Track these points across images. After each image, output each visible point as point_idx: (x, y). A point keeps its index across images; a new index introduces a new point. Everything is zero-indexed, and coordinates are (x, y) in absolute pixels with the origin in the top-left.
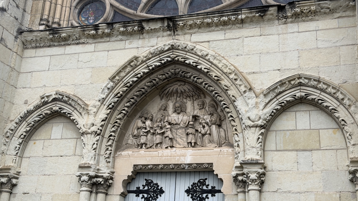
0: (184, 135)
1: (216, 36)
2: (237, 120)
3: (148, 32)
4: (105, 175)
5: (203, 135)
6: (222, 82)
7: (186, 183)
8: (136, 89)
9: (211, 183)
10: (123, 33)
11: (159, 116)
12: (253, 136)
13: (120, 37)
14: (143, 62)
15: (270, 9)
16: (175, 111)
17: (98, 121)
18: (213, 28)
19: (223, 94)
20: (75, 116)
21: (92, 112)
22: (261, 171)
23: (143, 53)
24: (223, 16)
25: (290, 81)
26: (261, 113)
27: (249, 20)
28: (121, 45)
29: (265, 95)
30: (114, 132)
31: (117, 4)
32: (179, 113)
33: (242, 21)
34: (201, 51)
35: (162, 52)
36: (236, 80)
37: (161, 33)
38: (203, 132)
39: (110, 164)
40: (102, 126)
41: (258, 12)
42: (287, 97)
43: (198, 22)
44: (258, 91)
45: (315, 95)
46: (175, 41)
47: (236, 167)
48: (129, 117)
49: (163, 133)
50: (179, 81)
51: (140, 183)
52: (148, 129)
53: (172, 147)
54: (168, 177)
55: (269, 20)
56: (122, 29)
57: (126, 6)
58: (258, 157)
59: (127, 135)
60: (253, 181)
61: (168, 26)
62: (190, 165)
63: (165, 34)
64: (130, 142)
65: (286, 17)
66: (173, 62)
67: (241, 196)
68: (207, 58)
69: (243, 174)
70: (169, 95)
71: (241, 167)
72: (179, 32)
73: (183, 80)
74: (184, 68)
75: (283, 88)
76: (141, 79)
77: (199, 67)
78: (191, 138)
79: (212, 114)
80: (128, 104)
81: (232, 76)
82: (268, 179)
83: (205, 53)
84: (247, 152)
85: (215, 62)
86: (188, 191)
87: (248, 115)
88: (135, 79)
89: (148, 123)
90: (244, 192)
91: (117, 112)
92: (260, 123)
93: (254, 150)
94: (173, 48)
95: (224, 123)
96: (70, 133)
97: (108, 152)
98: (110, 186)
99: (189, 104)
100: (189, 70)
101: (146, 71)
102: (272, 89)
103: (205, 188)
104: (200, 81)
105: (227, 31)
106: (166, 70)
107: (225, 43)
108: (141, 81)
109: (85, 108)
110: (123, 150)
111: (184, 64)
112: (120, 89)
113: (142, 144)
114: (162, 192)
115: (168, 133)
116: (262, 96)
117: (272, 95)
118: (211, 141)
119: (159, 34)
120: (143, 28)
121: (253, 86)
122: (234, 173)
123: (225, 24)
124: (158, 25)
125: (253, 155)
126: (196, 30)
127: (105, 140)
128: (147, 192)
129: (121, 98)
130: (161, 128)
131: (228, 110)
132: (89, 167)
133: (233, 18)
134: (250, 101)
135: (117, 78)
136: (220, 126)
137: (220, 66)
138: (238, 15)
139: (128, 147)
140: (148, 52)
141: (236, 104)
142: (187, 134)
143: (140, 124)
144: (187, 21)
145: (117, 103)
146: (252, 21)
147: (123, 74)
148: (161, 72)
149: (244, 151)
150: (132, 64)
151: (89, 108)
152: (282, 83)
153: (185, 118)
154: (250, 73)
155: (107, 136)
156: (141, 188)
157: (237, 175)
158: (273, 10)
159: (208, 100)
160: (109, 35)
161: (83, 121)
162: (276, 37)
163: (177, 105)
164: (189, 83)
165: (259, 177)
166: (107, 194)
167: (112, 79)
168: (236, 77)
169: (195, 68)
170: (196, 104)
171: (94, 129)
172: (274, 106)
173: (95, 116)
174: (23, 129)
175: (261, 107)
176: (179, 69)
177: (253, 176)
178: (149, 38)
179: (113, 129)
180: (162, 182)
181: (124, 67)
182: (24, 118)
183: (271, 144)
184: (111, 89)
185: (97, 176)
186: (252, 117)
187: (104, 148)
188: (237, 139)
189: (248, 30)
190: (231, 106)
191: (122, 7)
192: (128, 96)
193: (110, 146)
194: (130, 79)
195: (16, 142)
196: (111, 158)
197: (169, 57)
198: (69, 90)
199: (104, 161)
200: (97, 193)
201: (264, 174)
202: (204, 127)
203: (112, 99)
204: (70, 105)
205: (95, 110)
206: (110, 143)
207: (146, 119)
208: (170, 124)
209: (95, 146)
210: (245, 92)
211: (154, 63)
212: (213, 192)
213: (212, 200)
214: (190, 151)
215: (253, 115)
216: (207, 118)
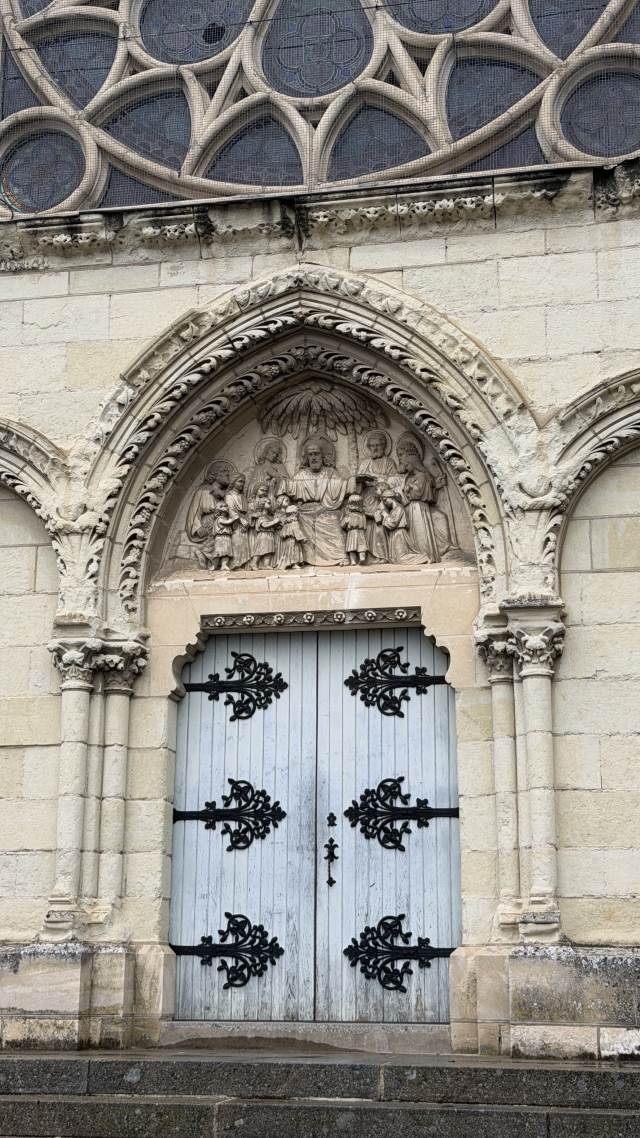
0: (337, 533)
1: (422, 253)
2: (485, 491)
3: (225, 240)
4: (129, 646)
5: (389, 531)
6: (443, 387)
7: (347, 661)
8: (197, 404)
9: (414, 659)
10: (151, 243)
11: (261, 479)
12: (531, 534)
13: (143, 253)
14: (215, 328)
15: (574, 178)
16: (306, 465)
17: (99, 501)
18: (412, 231)
19: (443, 419)
20: (29, 483)
21: (78, 473)
22: (556, 627)
23: (213, 301)
24: (440, 197)
25: (628, 385)
26: (552, 472)
27: (513, 208)
28: (146, 276)
29: (563, 424)
30: (141, 526)
31: (118, 149)
32: (316, 471)
33: (495, 212)
34: (382, 297)
35: (270, 299)
36: (482, 380)
37: (262, 244)
38: (389, 522)
39: (136, 616)
40: (109, 511)
41: (539, 188)
43: (371, 212)
44: (543, 412)
46: (306, 267)
47: (488, 618)
48: (179, 484)
49: (277, 527)
50: (314, 379)
51: (220, 664)
52: (235, 516)
53: (304, 564)
54: (296, 646)
55: (570, 209)
56: (149, 231)
58: (546, 591)
59: (173, 533)
60: (535, 653)
61: (285, 223)
62: (357, 613)
63: (275, 245)
64: (182, 551)
65: (616, 203)
66: (302, 328)
67: (500, 692)
68: (399, 318)
69: (507, 636)
70: (287, 420)
71: (502, 616)
72: (316, 241)
73: (328, 377)
74: (332, 346)
75: (612, 404)
76: (209, 377)
77: (376, 343)
78: (356, 540)
79: (409, 473)
80: (177, 448)
81: (471, 370)
82: (573, 646)
83: (393, 305)
84: (518, 577)
85: (422, 329)
86: (352, 683)
87: (518, 477)
88: (195, 378)
89: (233, 499)
90: (510, 682)
91: (145, 471)
92: (550, 498)
93: (537, 571)
94: (299, 287)
95: (442, 495)
96: (17, 531)
97: (129, 583)
98: (138, 675)
99: (343, 445)
100: (345, 349)
101: (226, 353)
102: (580, 408)
103: (397, 672)
104: (380, 380)
105: (453, 240)
106: (280, 349)
107: (447, 274)
108: (212, 381)
109: (57, 463)
110: (167, 575)
111: (331, 333)
112: (154, 406)
113: (220, 559)
114: (280, 685)
115: (293, 528)
116: (554, 424)
117: (581, 423)
118: (410, 548)
119: (256, 246)
120: (210, 228)
121: (530, 397)
122: (482, 634)
123: (446, 218)
124: (254, 221)
125: (532, 585)
126: (365, 234)
127: (119, 550)
128: (238, 687)
129: (158, 430)
130: (270, 513)
131: (459, 463)
132: (86, 626)
133: (469, 203)
134: (520, 440)
135: (144, 374)
136: (432, 504)
137: (436, 340)
138: (483, 194)
139: (180, 565)
140: (227, 298)
141: (483, 446)
142: (345, 530)
143: (209, 502)
144: (339, 208)
145: (147, 447)
146: (521, 212)
147: (159, 364)
148: (266, 356)
149: (508, 574)
150: (184, 333)
151: (71, 462)
152: (607, 390)
153: (336, 483)
154: (518, 363)
155: (122, 536)
156: (223, 677)
157: (491, 638)
158: (580, 183)
159: (396, 433)
160: (109, 248)
161: (55, 499)
162: (588, 259)
163: (313, 447)
164: (344, 385)
165: (551, 643)
166: (132, 696)
167: (129, 378)
168: (481, 374)
169: (364, 345)
171: (88, 519)
172: (586, 451)
173: (88, 484)
175: (553, 456)
176: (319, 347)
177: (535, 641)
178: (229, 256)
179: (140, 519)
180: (278, 661)
181: (163, 345)
183: (578, 555)
184: (127, 408)
185: (105, 650)
186: (530, 485)
187: (116, 571)
188: (487, 542)
189: (513, 237)
190: (467, 452)
191: (135, 156)
192: (176, 425)
193: (134, 565)
194: (181, 376)
196: (138, 600)
197: (289, 313)
199: (121, 609)
200: (106, 694)
201: (561, 634)
202: (389, 508)
203: (131, 436)
204: (13, 451)
205: (87, 466)
206: (131, 558)
207: (224, 487)
208: (293, 500)
209: (93, 568)
210: (508, 414)
211: (248, 329)
212: (421, 682)
213: (417, 705)
214: (356, 575)
215: (531, 477)
216: (397, 484)
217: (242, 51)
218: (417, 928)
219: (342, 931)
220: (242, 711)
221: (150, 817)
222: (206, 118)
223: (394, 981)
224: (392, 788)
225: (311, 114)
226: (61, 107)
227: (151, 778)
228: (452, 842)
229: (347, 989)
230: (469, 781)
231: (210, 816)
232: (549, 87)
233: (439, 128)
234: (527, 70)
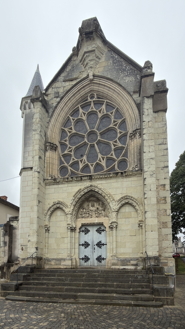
0: (95, 214)
1: (103, 182)
2: (110, 209)
3: (83, 180)
4: (74, 227)
5: (100, 214)
6: (106, 197)
7: (96, 228)
8: (81, 199)
9: (102, 228)
10: (76, 181)
11: (87, 208)
12: (114, 214)
13: (75, 182)
14: (83, 190)
15: (119, 173)
16: (92, 206)
17: (71, 211)
18: (103, 179)
19: (106, 201)
20: (64, 208)
21: (69, 207)
22: (117, 224)
23: (82, 187)
24: (105, 175)
25: (124, 197)
26: (117, 207)
27: (113, 177)
28: (75, 184)
29: (118, 202)
30: (75, 213)
31: (72, 169)
32: (93, 207)
33: (111, 177)
34: (99, 187)
35: (88, 187)
36: (110, 197)
37: (87, 181)
38: (100, 213)
39: (75, 223)
40: (72, 212)
41: (115, 174)
42: (123, 202)
43: (98, 177)
44: (116, 200)
45: (131, 202)
46: (92, 183)
47: (110, 223)
48: (79, 208)
49: (89, 213)
50: (93, 196)
51: (83, 229)
52: (85, 212)
53: (92, 218)
54: (91, 227)
55: (119, 177)
56: (76, 179)
57: (75, 170)
58: (116, 221)
59: (78, 214)
60: (115, 227)
61: (89, 178)
62: (97, 223)
63: (88, 181)
64: (79, 216)
65: (123, 176)
66: (91, 191)
67: (111, 231)
68: (101, 189)
69: (112, 225)
70: (90, 201)
71: (111, 223)
72: (93, 180)
74: (94, 193)
75: (123, 200)
76: (82, 196)
77: (99, 192)
78: (97, 215)
79: (102, 207)
80: (79, 204)
81: (108, 196)
83: (101, 188)
84: (113, 219)
85: (104, 191)
86: (96, 231)
87: (113, 208)
88: (81, 196)
89: (84, 210)
90: (112, 230)
91: (76, 207)
92: (116, 210)
93: (115, 218)
94: (91, 186)
95: (105, 210)
96: (63, 214)
97: (74, 220)
98: (75, 230)
99: (95, 204)
100: (96, 193)
101: (84, 193)
102: (119, 200)
103: (101, 229)
104: (99, 197)
105: (107, 180)
106: (89, 193)
107: (106, 184)
108: (82, 197)
109: (67, 206)
110: (78, 219)
111: (94, 191)
112: (76, 200)
113: (83, 217)
114: (89, 231)
115: (90, 213)
116: (117, 202)
117: (119, 202)
118: (102, 216)
119: (86, 181)
120: (82, 179)
121: (114, 199)
122: (109, 225)
123: (106, 178)
124: (86, 178)
125: (114, 220)
126: (98, 180)
127: (73, 216)
128: (85, 231)
129: (77, 202)
130: (88, 212)
131: (107, 206)
132: (70, 224)
133: (108, 176)
134: (113, 204)
135: (75, 196)
136: (104, 211)
137: (105, 192)
138: (110, 175)
139: (79, 218)
140: (84, 187)
141: (110, 204)
142: (96, 214)
143: (82, 211)
144: (95, 176)
145: (76, 204)
146: (114, 177)
147: (77, 195)
148: (88, 194)
149: (112, 219)
150: (79, 191)
151: (68, 206)
152: (122, 198)
153: (95, 208)
154: (113, 195)
155: (73, 215)
156: (84, 230)
157: (110, 226)
158: (120, 174)
159: (101, 203)
160: (71, 181)
161: (67, 210)
162: (120, 183)
163: (92, 204)
164: (96, 197)
165: (116, 226)
166: (75, 232)
167: (74, 196)
168: (110, 196)
169: (98, 193)
170: (97, 204)
171: (70, 212)
172: (120, 205)
173: (70, 208)
174: (49, 213)
175: (117, 206)
176: (93, 193)
177: (115, 226)
178: (84, 182)
179: (75, 212)
180: (89, 228)
181: (77, 192)
182: (49, 209)
183: (119, 217)
184: (74, 200)
185: (72, 227)
186: (114, 209)
187: (73, 218)
188: (110, 215)
189: (113, 180)
190: (108, 205)
191: (74, 170)
192: (79, 202)
193: (75, 218)
194: (79, 196)
195: (48, 217)
196: (75, 222)
197: (90, 189)
198: (61, 200)
199: (73, 223)
200: (72, 232)
201: (117, 225)
202: (100, 211)
203: (74, 203)
204: (62, 205)
205: (70, 206)
206: (74, 217)
207: (83, 209)
208: (90, 210)
209: (71, 218)
210: (112, 201)
211: (86, 191)
212: (103, 230)
213: (103, 233)
214: (97, 219)
215: (114, 208)
216: (101, 208)
217: (85, 158)
218: (103, 256)
219: (96, 257)
220: (86, 234)
221: (77, 245)
222: (81, 166)
223: (100, 262)
224: (100, 242)
225: (92, 165)
226: (66, 164)
227: (77, 241)
228: (106, 248)
229: (96, 263)
230: (108, 241)
231: (83, 245)
232: (116, 162)
233: (105, 167)
234: (114, 160)
